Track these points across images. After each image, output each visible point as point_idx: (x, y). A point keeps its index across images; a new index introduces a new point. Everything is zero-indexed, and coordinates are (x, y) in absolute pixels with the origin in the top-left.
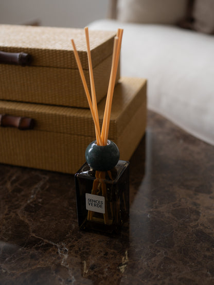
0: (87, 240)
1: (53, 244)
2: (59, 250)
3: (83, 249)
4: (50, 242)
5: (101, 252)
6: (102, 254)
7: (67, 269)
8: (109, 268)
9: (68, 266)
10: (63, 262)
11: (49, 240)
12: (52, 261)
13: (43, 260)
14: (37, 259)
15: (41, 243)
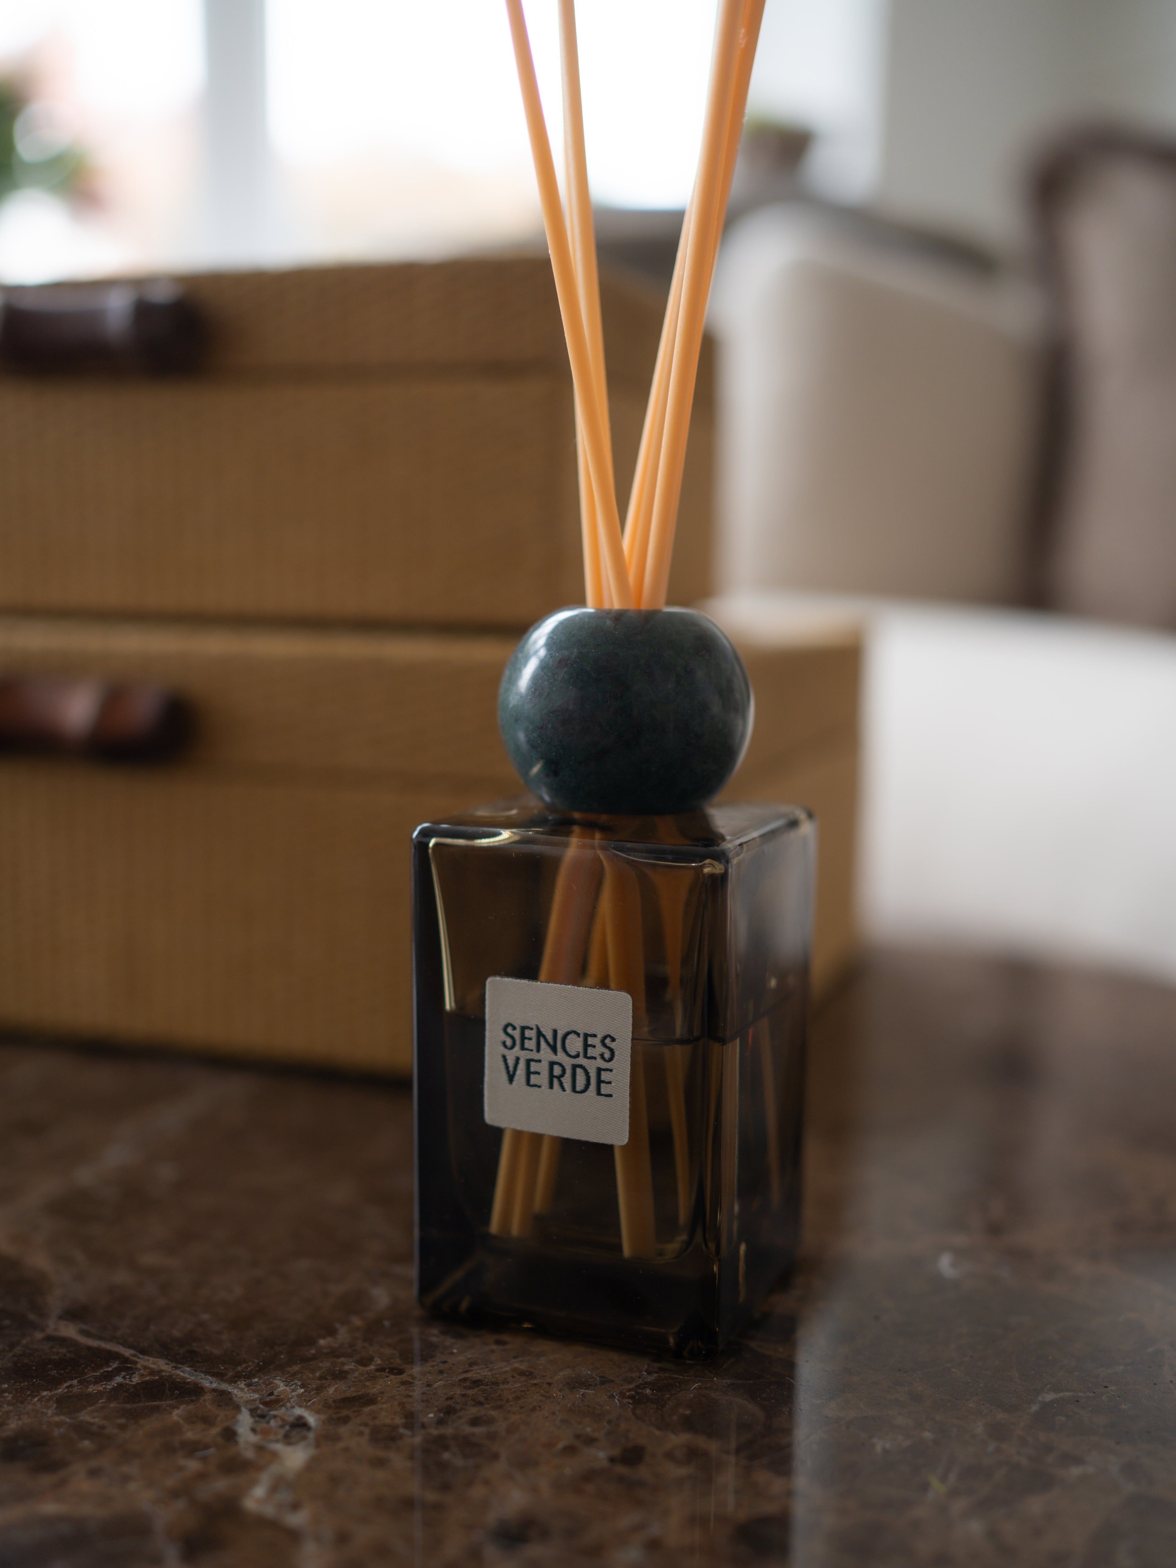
0: (479, 1373)
1: (208, 1382)
2: (244, 1422)
3: (441, 1422)
4: (186, 1373)
5: (590, 1441)
6: (600, 1456)
7: (294, 1536)
8: (654, 1545)
9: (298, 1519)
10: (259, 1492)
11: (177, 1360)
12: (171, 1482)
13: (94, 1473)
14: (51, 1466)
15: (108, 1377)
